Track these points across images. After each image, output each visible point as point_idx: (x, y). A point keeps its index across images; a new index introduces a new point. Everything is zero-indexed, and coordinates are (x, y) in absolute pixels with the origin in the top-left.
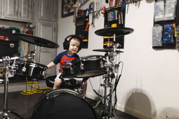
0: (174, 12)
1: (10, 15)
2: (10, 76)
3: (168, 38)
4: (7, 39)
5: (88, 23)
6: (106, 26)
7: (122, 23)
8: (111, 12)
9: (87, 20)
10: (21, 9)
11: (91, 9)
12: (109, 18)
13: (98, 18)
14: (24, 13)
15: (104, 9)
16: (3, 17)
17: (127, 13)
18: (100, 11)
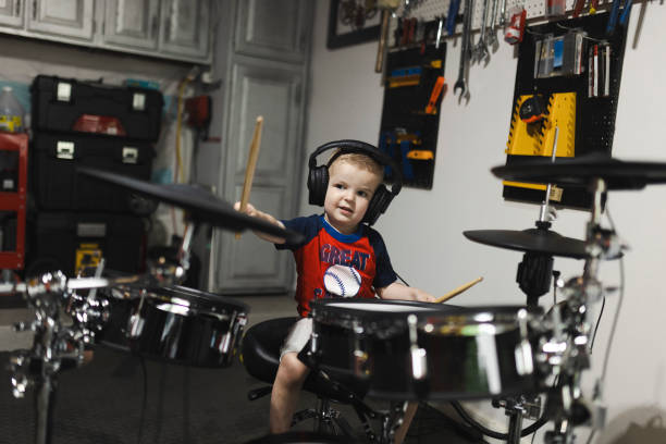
4: (112, 131)
5: (440, 79)
6: (525, 98)
7: (607, 92)
8: (551, 39)
9: (437, 64)
10: (171, 11)
11: (457, 17)
12: (541, 63)
13: (488, 60)
14: (182, 26)
15: (518, 23)
16: (99, 42)
17: (634, 46)
18: (497, 27)
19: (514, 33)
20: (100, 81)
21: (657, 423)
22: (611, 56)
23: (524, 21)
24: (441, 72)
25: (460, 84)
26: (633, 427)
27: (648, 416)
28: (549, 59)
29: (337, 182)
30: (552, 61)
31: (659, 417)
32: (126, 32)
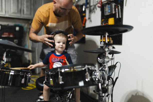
4: (11, 36)
5: (85, 18)
6: (103, 20)
7: (120, 17)
8: (107, 6)
9: (84, 14)
10: (24, 7)
11: (87, 3)
12: (106, 12)
13: (95, 12)
14: (27, 11)
15: (100, 3)
16: (7, 16)
17: (126, 5)
18: (96, 5)
19: (99, 5)
20: (8, 25)
21: (137, 94)
22: (121, 8)
23: (102, 2)
24: (85, 16)
25: (89, 18)
26: (133, 96)
27: (135, 93)
28: (107, 10)
29: (58, 41)
30: (108, 11)
31: (138, 93)
32: (13, 13)
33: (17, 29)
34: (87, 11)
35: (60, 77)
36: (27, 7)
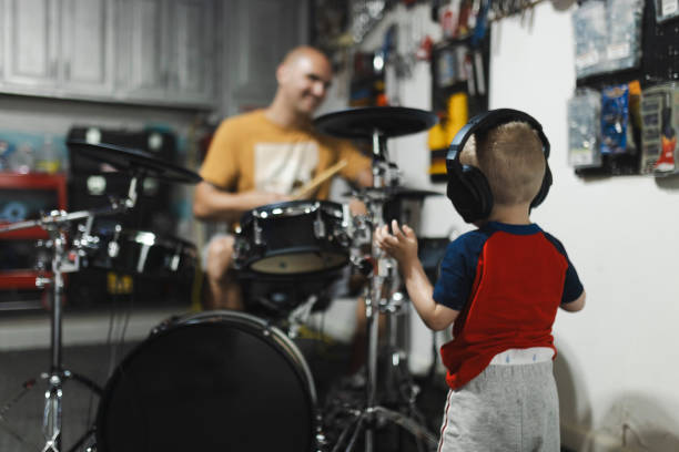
0: (633, 40)
1: (145, 86)
2: (68, 268)
3: (615, 135)
5: (381, 97)
7: (482, 91)
24: (383, 91)
33: (155, 142)
34: (390, 74)
35: (258, 230)
36: (190, 66)
